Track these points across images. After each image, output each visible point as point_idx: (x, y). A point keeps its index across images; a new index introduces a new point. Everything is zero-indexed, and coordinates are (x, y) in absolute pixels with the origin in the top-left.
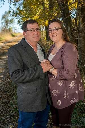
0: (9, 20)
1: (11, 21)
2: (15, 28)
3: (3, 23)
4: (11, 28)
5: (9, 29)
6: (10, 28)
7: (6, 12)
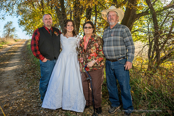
0: (11, 29)
2: (16, 35)
3: (5, 31)
4: (13, 35)
5: (11, 36)
7: (8, 22)
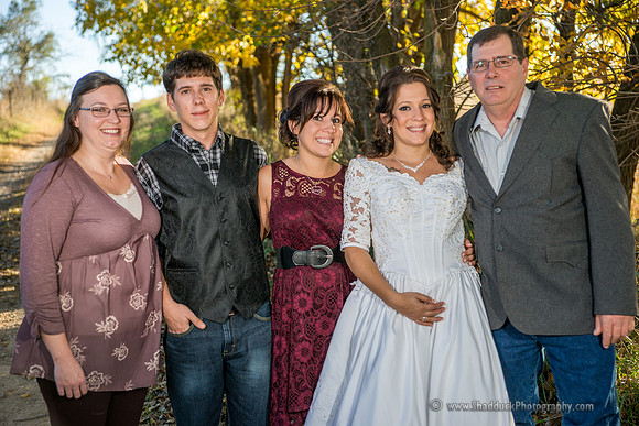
0: (34, 41)
1: (39, 46)
4: (46, 79)
6: (40, 77)
7: (16, 5)
